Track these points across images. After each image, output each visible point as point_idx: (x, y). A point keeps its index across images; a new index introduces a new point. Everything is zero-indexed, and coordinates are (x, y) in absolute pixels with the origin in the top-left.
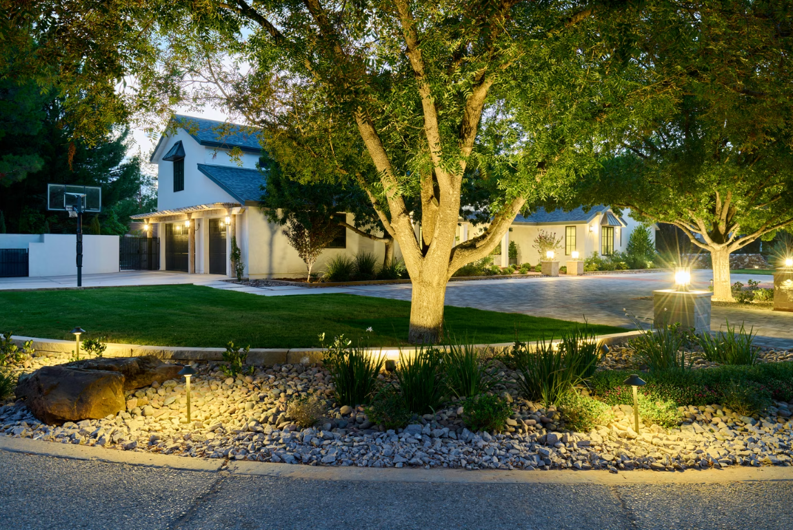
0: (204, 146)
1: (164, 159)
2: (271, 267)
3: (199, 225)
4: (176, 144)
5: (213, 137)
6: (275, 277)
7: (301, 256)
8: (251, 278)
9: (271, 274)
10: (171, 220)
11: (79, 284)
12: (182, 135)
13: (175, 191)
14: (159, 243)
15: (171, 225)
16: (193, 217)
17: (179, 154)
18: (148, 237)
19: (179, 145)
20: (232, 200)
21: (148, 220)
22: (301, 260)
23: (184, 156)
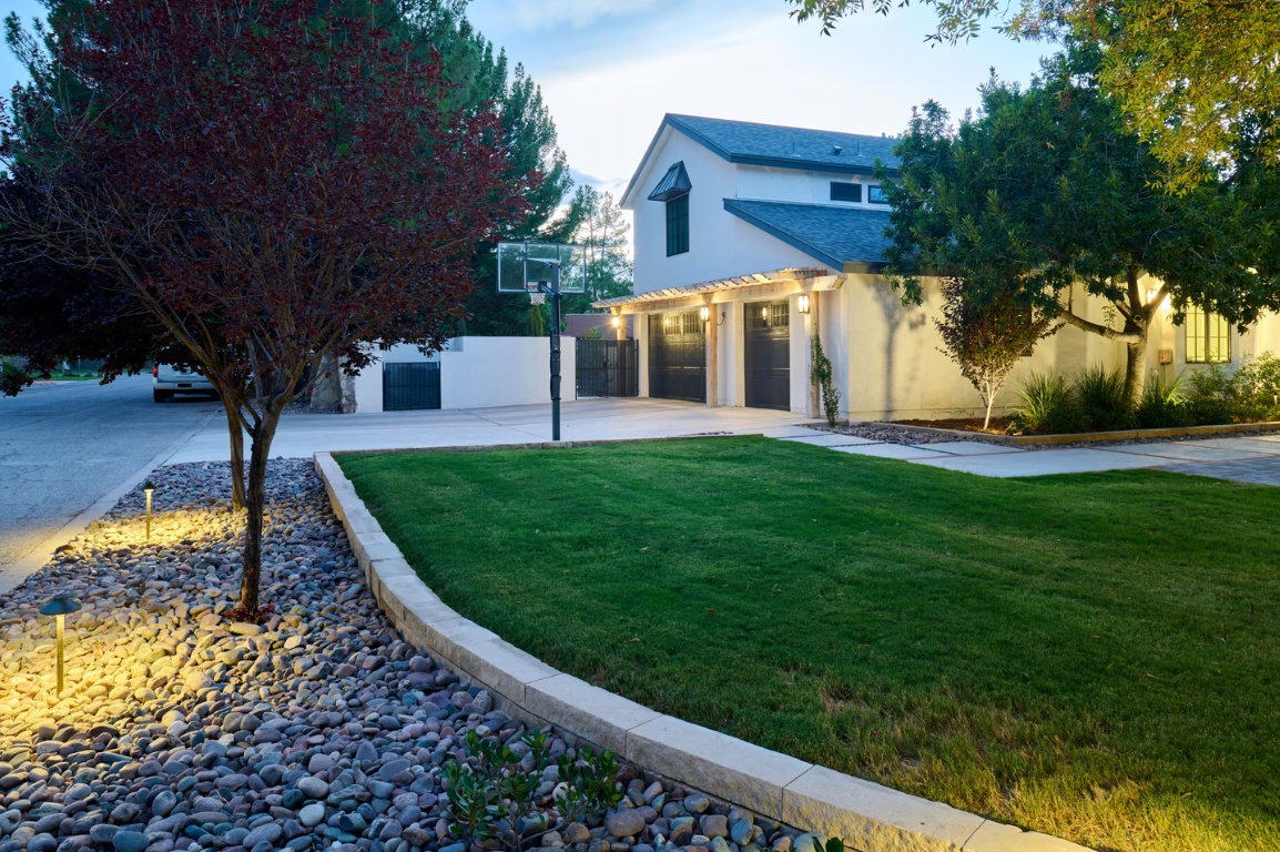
0: (734, 165)
1: (650, 198)
2: (889, 397)
3: (724, 315)
4: (672, 169)
5: (749, 148)
6: (897, 417)
7: (966, 373)
8: (854, 419)
9: (889, 411)
10: (661, 308)
11: (556, 436)
12: (684, 151)
13: (668, 255)
14: (637, 350)
15: (658, 318)
16: (716, 299)
17: (681, 186)
18: (619, 338)
19: (680, 169)
20: (811, 263)
21: (619, 308)
22: (968, 381)
23: (689, 187)
